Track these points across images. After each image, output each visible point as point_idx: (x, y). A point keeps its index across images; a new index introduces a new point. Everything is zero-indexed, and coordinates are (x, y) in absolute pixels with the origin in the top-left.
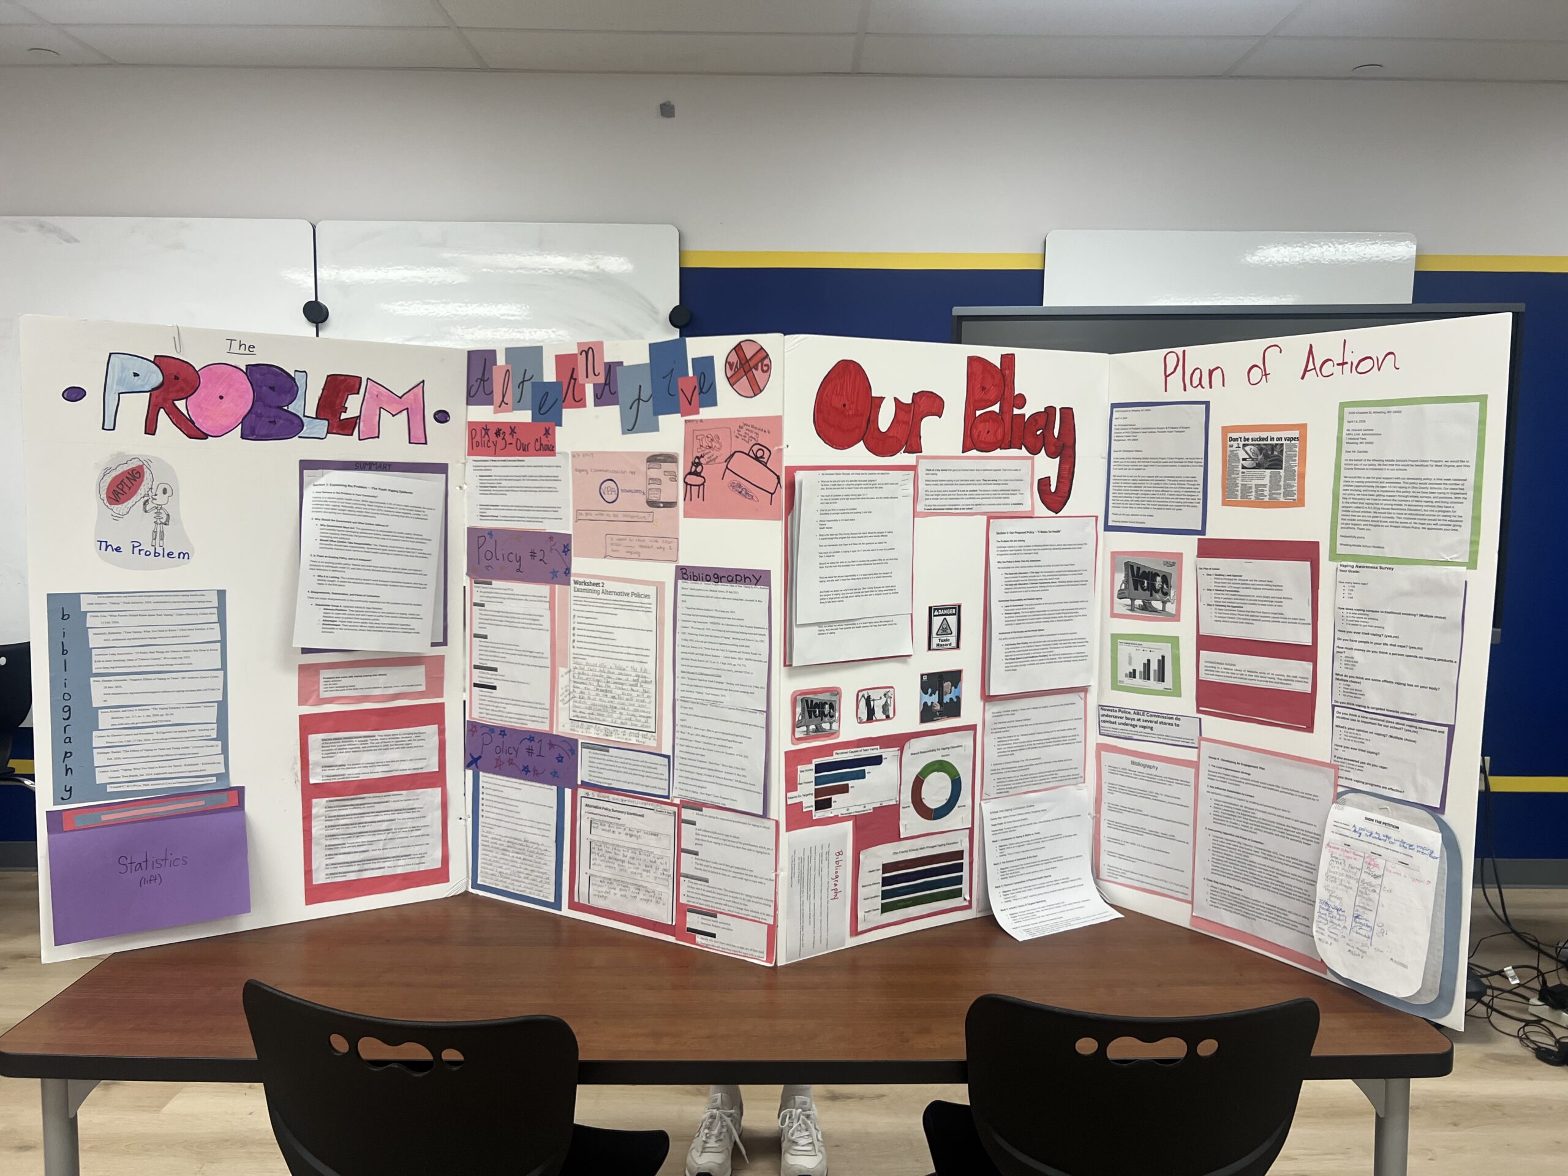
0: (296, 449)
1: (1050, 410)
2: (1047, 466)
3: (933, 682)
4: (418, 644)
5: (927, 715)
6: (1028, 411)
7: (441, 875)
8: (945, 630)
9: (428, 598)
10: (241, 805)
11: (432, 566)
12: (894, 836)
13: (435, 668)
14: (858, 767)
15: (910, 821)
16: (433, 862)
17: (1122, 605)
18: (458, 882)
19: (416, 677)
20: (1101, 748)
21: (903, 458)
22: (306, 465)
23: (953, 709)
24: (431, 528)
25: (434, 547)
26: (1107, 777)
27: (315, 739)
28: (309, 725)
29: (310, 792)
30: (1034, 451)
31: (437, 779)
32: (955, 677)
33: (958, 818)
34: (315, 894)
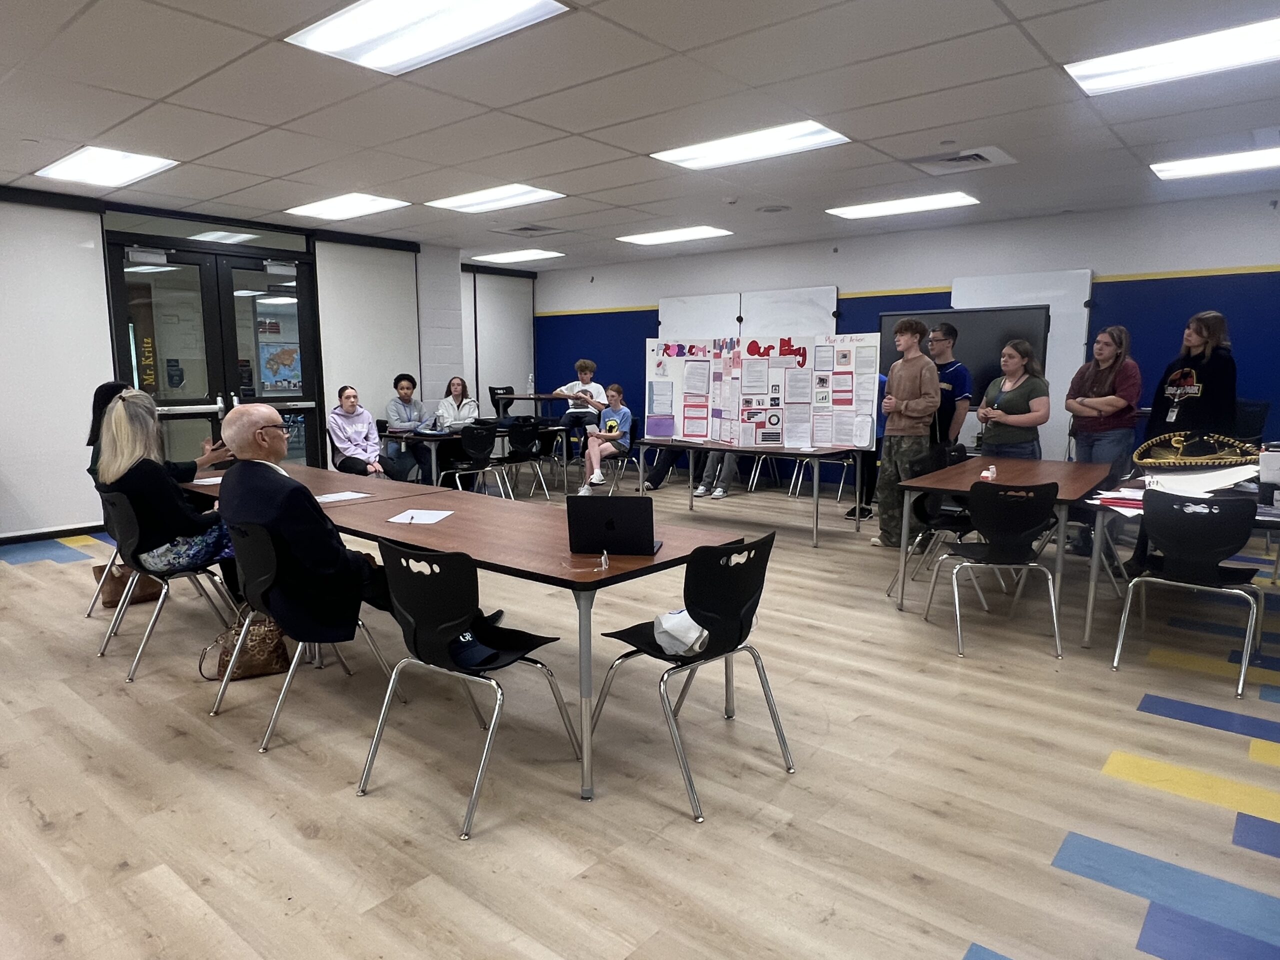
0: (685, 358)
1: (800, 348)
2: (800, 359)
3: (772, 399)
4: (704, 393)
5: (772, 405)
6: (794, 348)
7: (706, 436)
8: (775, 389)
9: (705, 385)
10: (673, 418)
11: (706, 379)
12: (764, 427)
13: (707, 398)
14: (756, 414)
15: (768, 425)
16: (705, 434)
17: (818, 386)
18: (709, 438)
19: (704, 399)
20: (814, 415)
21: (766, 357)
22: (686, 361)
23: (778, 405)
24: (707, 372)
25: (707, 375)
26: (815, 421)
27: (686, 409)
28: (685, 406)
29: (685, 418)
30: (796, 355)
31: (706, 418)
32: (778, 399)
33: (779, 426)
34: (685, 435)
